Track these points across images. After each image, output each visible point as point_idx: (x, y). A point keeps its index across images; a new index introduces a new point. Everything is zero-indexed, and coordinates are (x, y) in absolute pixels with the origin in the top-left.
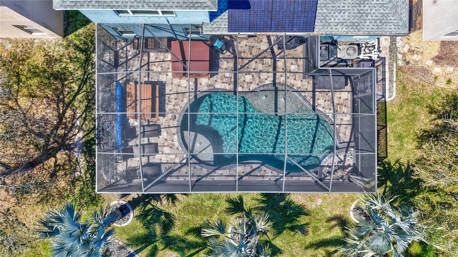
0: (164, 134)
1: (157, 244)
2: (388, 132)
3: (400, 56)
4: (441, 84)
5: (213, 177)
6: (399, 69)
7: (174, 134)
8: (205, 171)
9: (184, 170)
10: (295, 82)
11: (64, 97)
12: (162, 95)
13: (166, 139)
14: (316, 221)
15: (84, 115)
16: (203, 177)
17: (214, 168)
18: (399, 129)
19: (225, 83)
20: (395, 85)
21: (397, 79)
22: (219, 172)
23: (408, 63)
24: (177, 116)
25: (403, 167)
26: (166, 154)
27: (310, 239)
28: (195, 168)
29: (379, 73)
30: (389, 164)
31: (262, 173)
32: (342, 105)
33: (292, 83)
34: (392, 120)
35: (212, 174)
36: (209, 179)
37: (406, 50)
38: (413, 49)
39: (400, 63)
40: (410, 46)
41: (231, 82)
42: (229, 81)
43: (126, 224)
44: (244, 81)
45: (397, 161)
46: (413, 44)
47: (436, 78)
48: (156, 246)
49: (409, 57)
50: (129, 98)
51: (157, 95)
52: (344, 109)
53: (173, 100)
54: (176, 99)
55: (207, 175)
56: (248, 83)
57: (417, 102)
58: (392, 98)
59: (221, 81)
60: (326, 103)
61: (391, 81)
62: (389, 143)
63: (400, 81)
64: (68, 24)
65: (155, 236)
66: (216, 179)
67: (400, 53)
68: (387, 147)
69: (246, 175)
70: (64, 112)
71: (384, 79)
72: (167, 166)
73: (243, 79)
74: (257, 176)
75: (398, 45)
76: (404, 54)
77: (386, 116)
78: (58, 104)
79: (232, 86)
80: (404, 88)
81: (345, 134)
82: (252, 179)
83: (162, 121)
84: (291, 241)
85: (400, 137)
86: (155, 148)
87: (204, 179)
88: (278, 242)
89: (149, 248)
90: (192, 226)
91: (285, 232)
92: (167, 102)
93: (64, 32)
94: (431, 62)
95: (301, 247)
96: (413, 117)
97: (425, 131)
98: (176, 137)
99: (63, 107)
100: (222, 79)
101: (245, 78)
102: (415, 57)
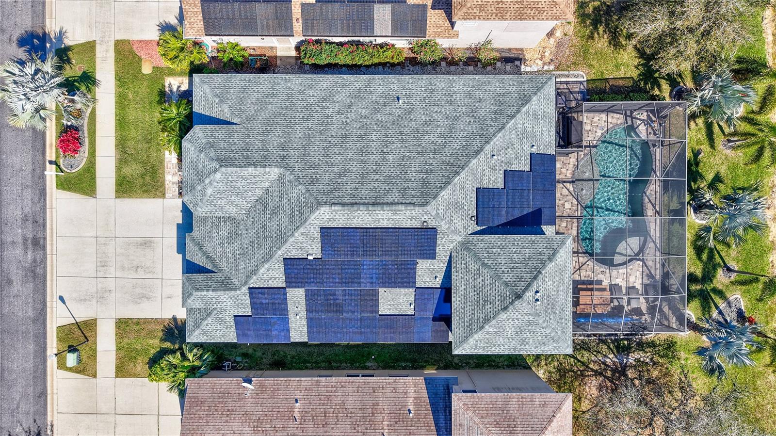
0: (619, 281)
1: (709, 288)
2: (612, 77)
3: (546, 68)
4: (570, 30)
5: (657, 238)
6: (557, 68)
7: (618, 272)
8: (651, 245)
9: (650, 264)
10: (571, 163)
11: (580, 370)
12: (584, 283)
13: (623, 280)
14: (692, 142)
15: (595, 353)
16: (656, 246)
17: (648, 237)
18: (610, 67)
19: (572, 226)
20: (571, 72)
21: (566, 70)
22: (652, 232)
23: (552, 60)
24: (602, 269)
25: (642, 62)
26: (636, 279)
27: (705, 148)
28: (648, 254)
29: (561, 87)
30: (640, 75)
31: (653, 193)
32: (592, 121)
33: (572, 166)
34: (602, 73)
35: (654, 238)
36: (658, 241)
37: (540, 63)
38: (540, 56)
39: (552, 67)
40: (538, 58)
41: (571, 221)
42: (571, 223)
43: (693, 317)
44: (570, 209)
45: (636, 67)
46: (536, 56)
47: (565, 35)
48: (711, 290)
49: (547, 59)
50: (586, 310)
51: (585, 286)
52: (596, 119)
53: (588, 273)
54: (587, 271)
55: (654, 242)
56: (572, 206)
57: (586, 52)
58: (584, 75)
59: (570, 230)
60: (590, 135)
61: (568, 76)
62: (622, 76)
63: (568, 68)
64: (520, 366)
65: (701, 290)
66: (658, 234)
67: (543, 68)
68: (626, 78)
69: (654, 207)
70: (592, 370)
71: (567, 83)
72: (645, 278)
73: (568, 210)
74: (655, 198)
75: (536, 70)
76: (544, 64)
77: (598, 79)
78: (586, 376)
79: (575, 220)
80: (574, 63)
81: (618, 118)
82: (657, 203)
83: (606, 283)
84: (709, 164)
85: (617, 67)
86: (631, 289)
87: (658, 245)
88: (710, 177)
89: (712, 295)
90: (695, 257)
91: (700, 171)
92: (589, 279)
93: (527, 369)
94: (551, 39)
95: (715, 156)
96: (599, 54)
97: (610, 43)
98: (621, 271)
99: (588, 371)
100: (569, 229)
101: (567, 209)
102: (547, 54)
